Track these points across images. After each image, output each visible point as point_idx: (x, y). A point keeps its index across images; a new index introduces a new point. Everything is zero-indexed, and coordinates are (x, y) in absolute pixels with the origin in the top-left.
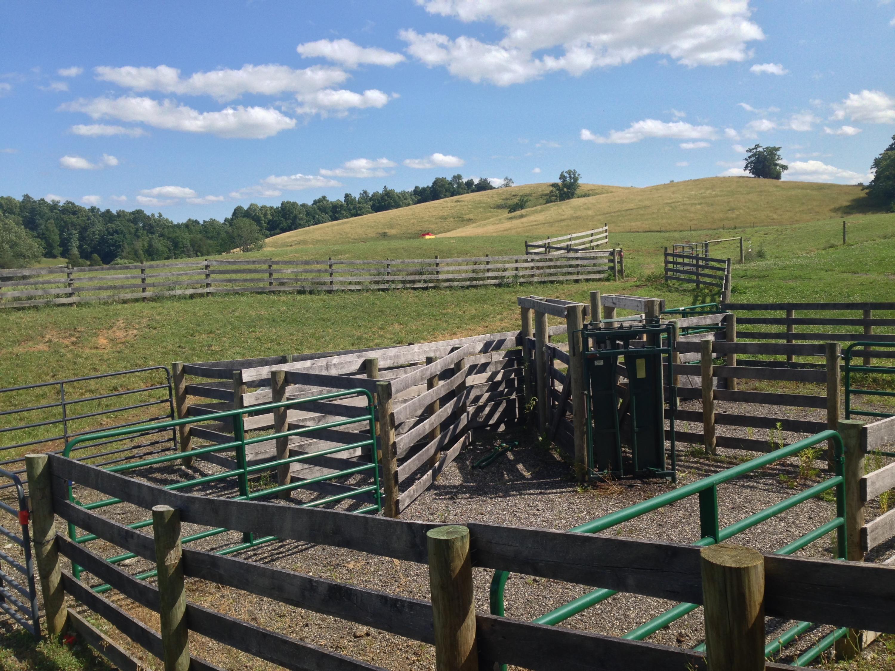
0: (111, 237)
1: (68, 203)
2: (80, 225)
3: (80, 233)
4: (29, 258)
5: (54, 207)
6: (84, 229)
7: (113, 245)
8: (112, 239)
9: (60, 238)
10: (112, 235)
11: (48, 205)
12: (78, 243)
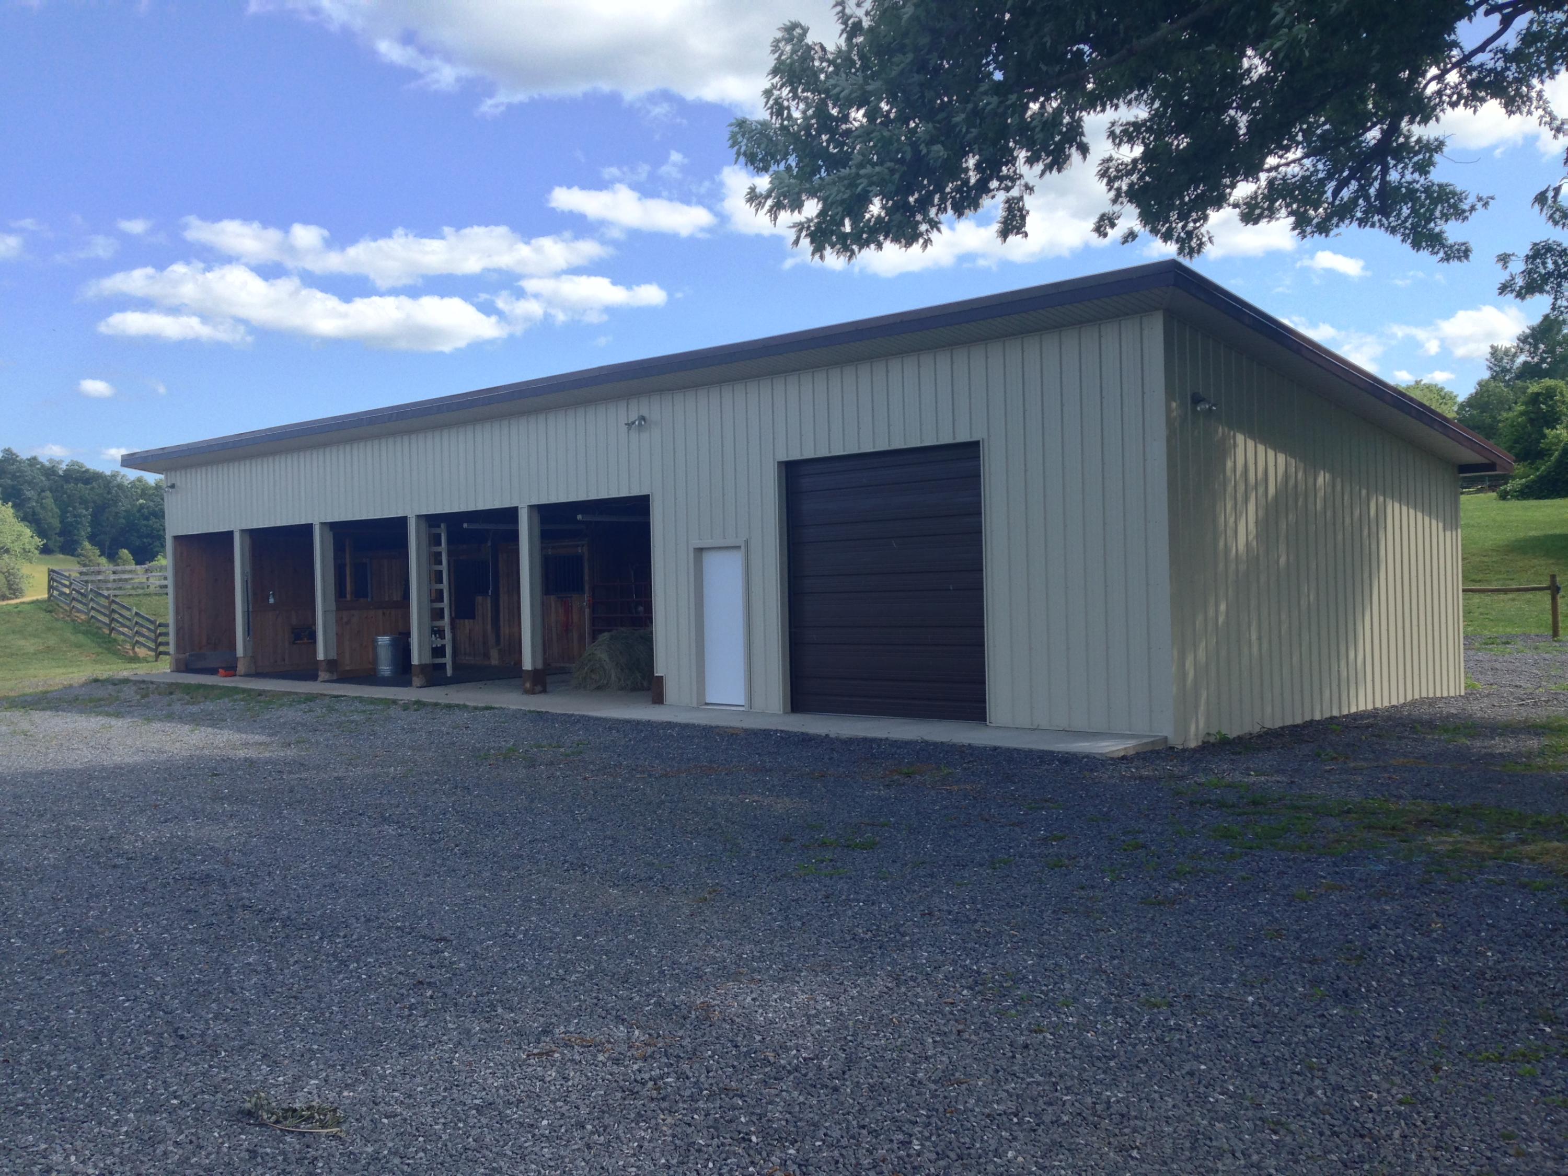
0: (145, 522)
1: (74, 463)
2: (94, 502)
3: (94, 515)
4: (16, 556)
5: (50, 472)
6: (99, 510)
7: (148, 536)
8: (146, 526)
9: (61, 522)
10: (147, 519)
11: (43, 466)
12: (89, 529)
